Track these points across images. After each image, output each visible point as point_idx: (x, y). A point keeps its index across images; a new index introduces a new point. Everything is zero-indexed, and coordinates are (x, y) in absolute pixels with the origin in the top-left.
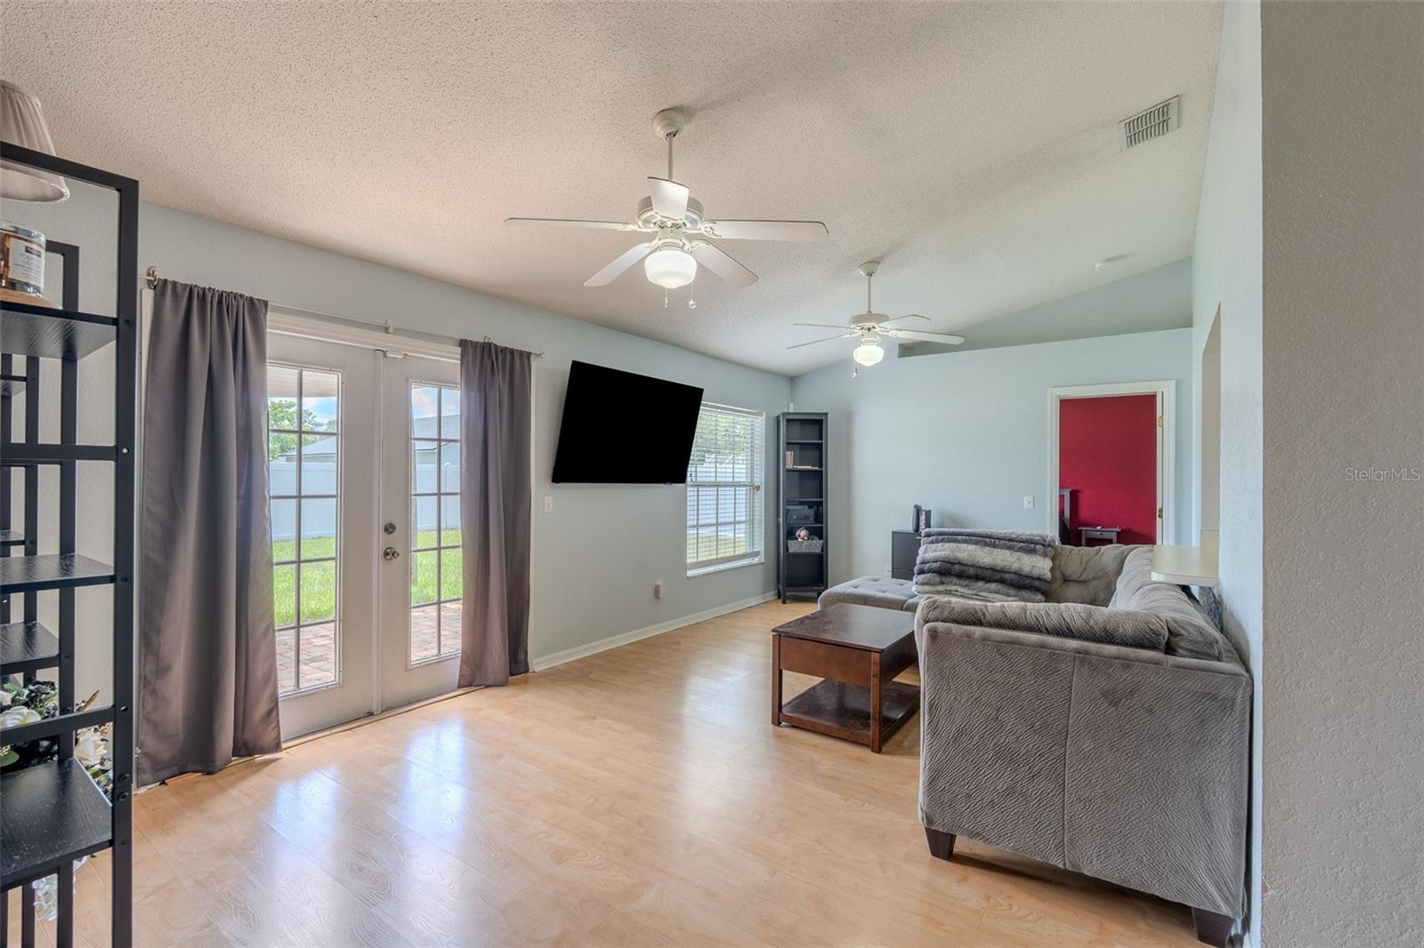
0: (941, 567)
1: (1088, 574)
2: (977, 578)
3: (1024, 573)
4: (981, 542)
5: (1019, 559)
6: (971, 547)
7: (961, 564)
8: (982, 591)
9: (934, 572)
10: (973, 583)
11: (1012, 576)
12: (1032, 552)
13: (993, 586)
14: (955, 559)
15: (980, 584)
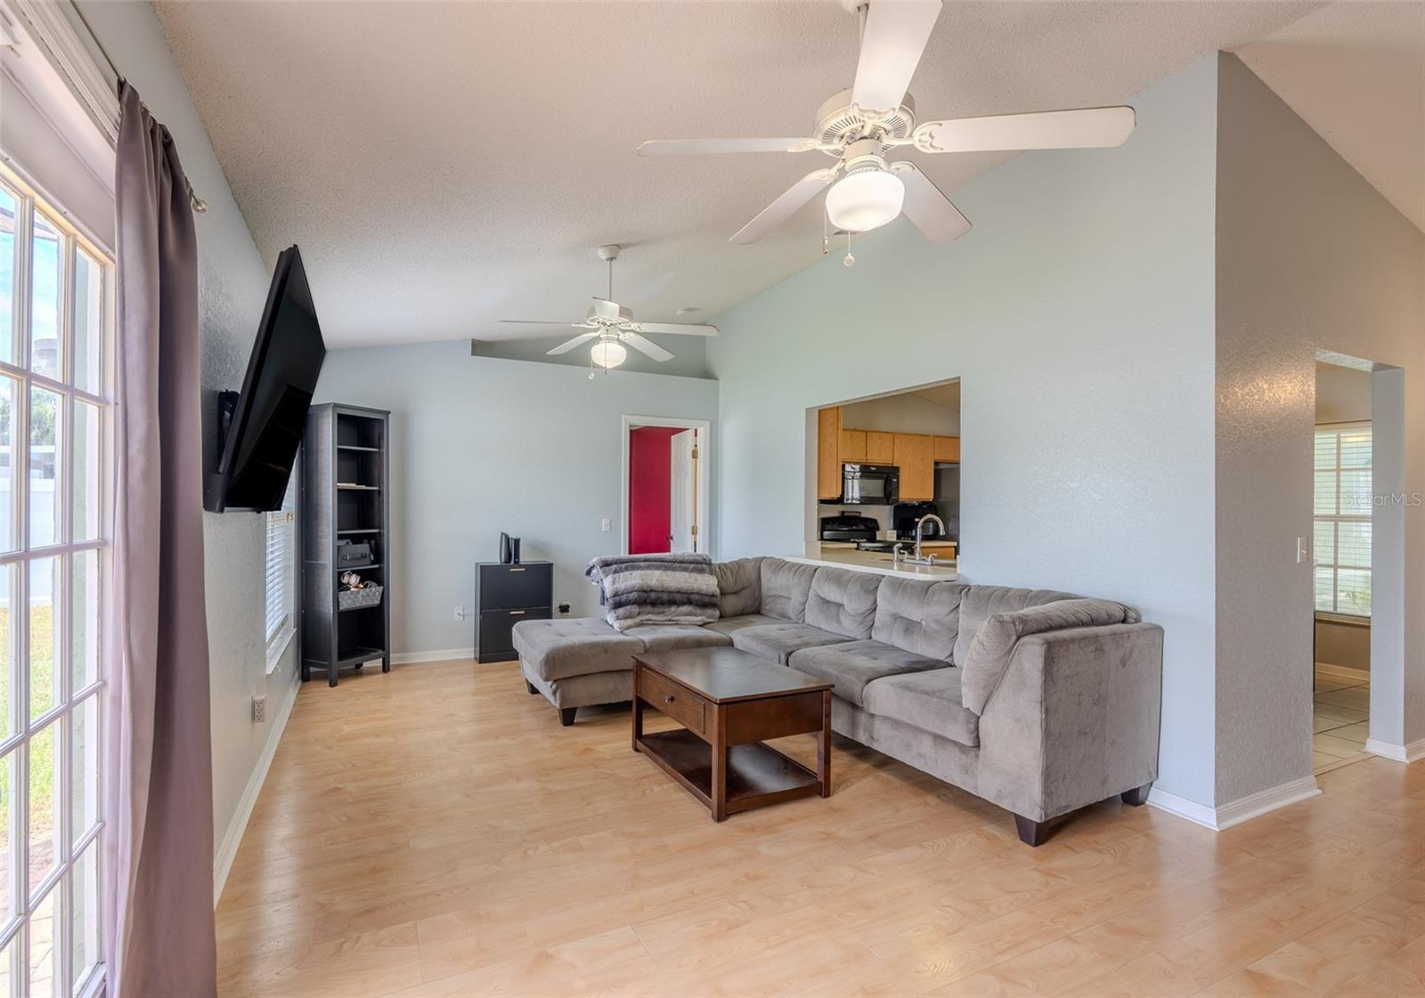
0: (639, 596)
1: (739, 586)
2: (672, 603)
3: (703, 592)
4: (662, 566)
5: (696, 580)
6: (657, 573)
7: (655, 591)
8: (676, 616)
9: (634, 603)
10: (666, 610)
11: (696, 597)
12: (701, 571)
13: (685, 609)
14: (649, 586)
15: (673, 608)
